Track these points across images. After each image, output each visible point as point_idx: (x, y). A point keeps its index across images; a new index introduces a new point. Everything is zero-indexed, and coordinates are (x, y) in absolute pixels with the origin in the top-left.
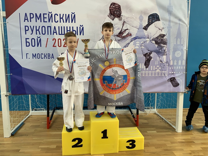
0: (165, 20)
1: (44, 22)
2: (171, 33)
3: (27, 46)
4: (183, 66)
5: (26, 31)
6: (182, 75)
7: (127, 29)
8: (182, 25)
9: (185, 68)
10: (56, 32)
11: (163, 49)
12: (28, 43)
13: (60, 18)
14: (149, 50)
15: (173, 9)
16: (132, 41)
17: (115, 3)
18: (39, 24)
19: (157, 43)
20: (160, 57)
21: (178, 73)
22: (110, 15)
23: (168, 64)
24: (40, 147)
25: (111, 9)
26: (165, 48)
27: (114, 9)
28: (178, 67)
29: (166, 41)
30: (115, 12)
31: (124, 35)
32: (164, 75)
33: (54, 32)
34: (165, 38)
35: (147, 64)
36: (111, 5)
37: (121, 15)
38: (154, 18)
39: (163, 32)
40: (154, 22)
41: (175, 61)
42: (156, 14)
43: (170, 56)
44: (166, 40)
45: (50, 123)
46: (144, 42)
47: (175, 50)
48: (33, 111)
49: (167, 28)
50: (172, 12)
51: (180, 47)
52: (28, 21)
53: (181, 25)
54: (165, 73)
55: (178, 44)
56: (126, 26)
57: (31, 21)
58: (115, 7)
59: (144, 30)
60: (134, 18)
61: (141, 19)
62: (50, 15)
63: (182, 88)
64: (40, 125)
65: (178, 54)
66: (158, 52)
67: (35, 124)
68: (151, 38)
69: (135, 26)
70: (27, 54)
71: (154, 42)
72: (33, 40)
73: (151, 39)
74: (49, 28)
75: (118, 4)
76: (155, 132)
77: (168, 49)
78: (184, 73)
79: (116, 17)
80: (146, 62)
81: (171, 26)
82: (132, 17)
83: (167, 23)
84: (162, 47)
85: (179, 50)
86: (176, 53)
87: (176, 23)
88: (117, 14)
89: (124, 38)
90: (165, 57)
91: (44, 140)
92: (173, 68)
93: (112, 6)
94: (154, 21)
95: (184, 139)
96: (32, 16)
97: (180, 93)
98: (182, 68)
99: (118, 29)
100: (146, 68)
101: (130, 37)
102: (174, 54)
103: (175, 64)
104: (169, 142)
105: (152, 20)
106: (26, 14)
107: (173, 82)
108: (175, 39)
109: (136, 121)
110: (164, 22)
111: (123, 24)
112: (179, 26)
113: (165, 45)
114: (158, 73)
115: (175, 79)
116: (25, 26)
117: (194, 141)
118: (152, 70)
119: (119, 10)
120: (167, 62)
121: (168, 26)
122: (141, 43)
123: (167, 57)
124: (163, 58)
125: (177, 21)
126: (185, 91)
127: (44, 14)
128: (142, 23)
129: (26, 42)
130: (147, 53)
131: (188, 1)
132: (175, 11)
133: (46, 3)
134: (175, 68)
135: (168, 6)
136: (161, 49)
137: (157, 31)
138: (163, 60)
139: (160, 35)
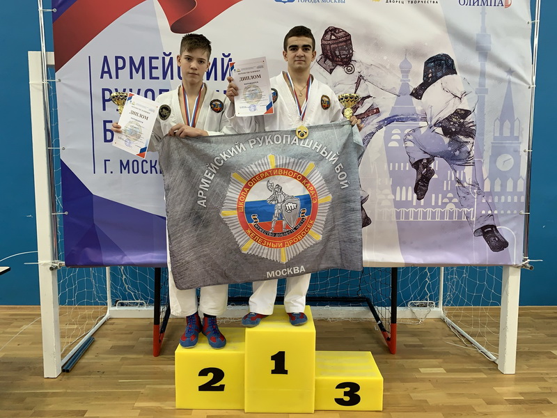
0: (469, 70)
1: (151, 78)
2: (486, 104)
3: (106, 140)
4: (519, 195)
5: (104, 101)
6: (515, 217)
7: (369, 97)
8: (515, 84)
9: (523, 199)
11: (463, 149)
14: (425, 153)
15: (490, 43)
16: (380, 127)
17: (336, 29)
18: (139, 83)
19: (447, 132)
20: (456, 171)
21: (505, 214)
22: (323, 59)
23: (479, 189)
24: (138, 404)
25: (326, 43)
26: (469, 147)
27: (333, 44)
28: (506, 199)
29: (474, 128)
30: (337, 53)
31: (360, 110)
32: (465, 219)
34: (469, 118)
35: (421, 190)
36: (326, 32)
37: (353, 59)
38: (440, 66)
39: (465, 105)
40: (441, 77)
41: (498, 182)
42: (446, 56)
43: (484, 169)
44: (471, 124)
45: (160, 341)
46: (414, 131)
47: (497, 151)
48: (116, 308)
49: (476, 93)
50: (490, 50)
51: (512, 143)
52: (111, 77)
53: (512, 86)
54: (469, 213)
55: (504, 135)
56: (366, 89)
57: (117, 77)
58: (337, 38)
59: (414, 100)
60: (388, 67)
61: (406, 71)
62: (167, 59)
63: (516, 254)
64: (134, 346)
65: (505, 163)
66: (451, 158)
67: (122, 343)
68: (431, 119)
69: (388, 87)
70: (105, 161)
71: (439, 130)
73: (433, 123)
75: (343, 31)
76: (441, 370)
77: (478, 150)
78: (520, 214)
79: (339, 65)
80: (417, 184)
81: (486, 87)
82: (382, 65)
83: (477, 79)
84: (462, 144)
85: (507, 152)
86: (500, 160)
87: (500, 80)
88: (343, 56)
90: (468, 170)
91: (147, 386)
92: (490, 201)
93: (328, 37)
94: (439, 74)
95: (521, 394)
96: (120, 64)
97: (511, 269)
98: (516, 200)
100: (419, 199)
101: (375, 116)
102: (495, 162)
103: (498, 188)
104: (481, 401)
105: (436, 72)
106: (105, 58)
107: (491, 236)
108: (498, 123)
109: (388, 339)
110: (468, 77)
111: (358, 84)
112: (509, 87)
113: (470, 140)
114: (451, 213)
115: (496, 229)
116: (104, 90)
117: (550, 399)
118: (433, 204)
119: (347, 45)
120: (475, 184)
121: (478, 87)
122: (406, 132)
123: (474, 171)
124: (464, 173)
125: (503, 74)
126: (524, 263)
127: (151, 58)
128: (409, 81)
130: (421, 160)
131: (533, 18)
132: (497, 48)
133: (156, 30)
134: (496, 199)
135: (478, 35)
136: (459, 148)
137: (447, 103)
138: (464, 177)
139: (456, 113)
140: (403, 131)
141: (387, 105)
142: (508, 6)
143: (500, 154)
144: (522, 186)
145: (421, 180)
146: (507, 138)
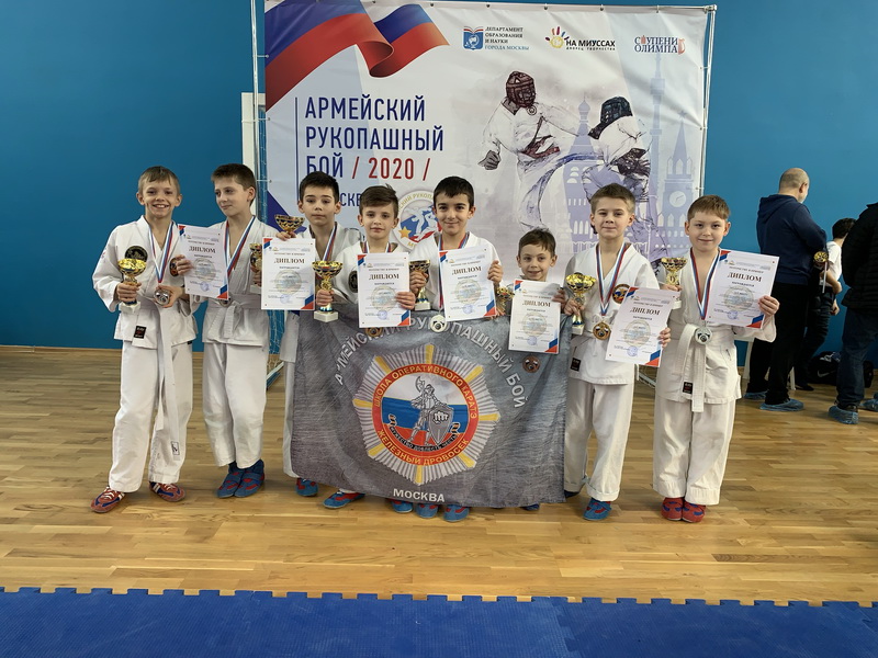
0: (644, 112)
1: (351, 117)
2: (660, 144)
5: (309, 138)
7: (550, 136)
8: (687, 125)
10: (378, 143)
11: (638, 186)
13: (389, 109)
15: (664, 87)
17: (520, 73)
18: (341, 122)
19: (622, 170)
21: (678, 248)
22: (508, 102)
23: (653, 224)
25: (510, 86)
26: (643, 184)
27: (517, 87)
29: (648, 166)
30: (521, 96)
31: (542, 149)
33: (373, 143)
34: (644, 158)
36: (511, 77)
37: (535, 101)
38: (616, 109)
39: (640, 145)
40: (617, 119)
41: (671, 217)
42: (623, 99)
43: (657, 205)
44: (646, 163)
46: (592, 168)
47: (670, 189)
50: (663, 93)
51: (684, 181)
52: (315, 117)
53: (685, 129)
54: (643, 246)
55: (677, 173)
56: (547, 129)
57: (321, 117)
58: (521, 82)
59: (592, 139)
61: (584, 112)
62: (366, 101)
65: (678, 199)
68: (608, 157)
69: (567, 127)
71: (615, 168)
72: (324, 161)
73: (609, 161)
74: (362, 132)
75: (527, 75)
79: (522, 107)
81: (660, 128)
82: (562, 107)
83: (651, 121)
85: (681, 190)
86: (673, 197)
87: (673, 122)
88: (526, 99)
89: (541, 157)
90: (642, 206)
92: (663, 235)
93: (513, 80)
94: (616, 116)
96: (324, 105)
99: (527, 135)
101: (554, 155)
102: (668, 198)
103: (671, 224)
105: (612, 114)
106: (310, 99)
108: (671, 161)
111: (539, 124)
112: (682, 128)
113: (644, 177)
116: (308, 128)
119: (530, 89)
120: (649, 219)
121: (652, 128)
123: (649, 207)
124: (639, 209)
125: (676, 117)
127: (351, 100)
128: (587, 122)
129: (309, 165)
131: (706, 65)
132: (671, 91)
133: (357, 74)
134: (669, 234)
135: (653, 79)
136: (634, 185)
137: (624, 142)
138: (639, 213)
139: (632, 152)
140: (581, 168)
141: (566, 144)
142: (681, 52)
143: (673, 191)
146: (680, 176)
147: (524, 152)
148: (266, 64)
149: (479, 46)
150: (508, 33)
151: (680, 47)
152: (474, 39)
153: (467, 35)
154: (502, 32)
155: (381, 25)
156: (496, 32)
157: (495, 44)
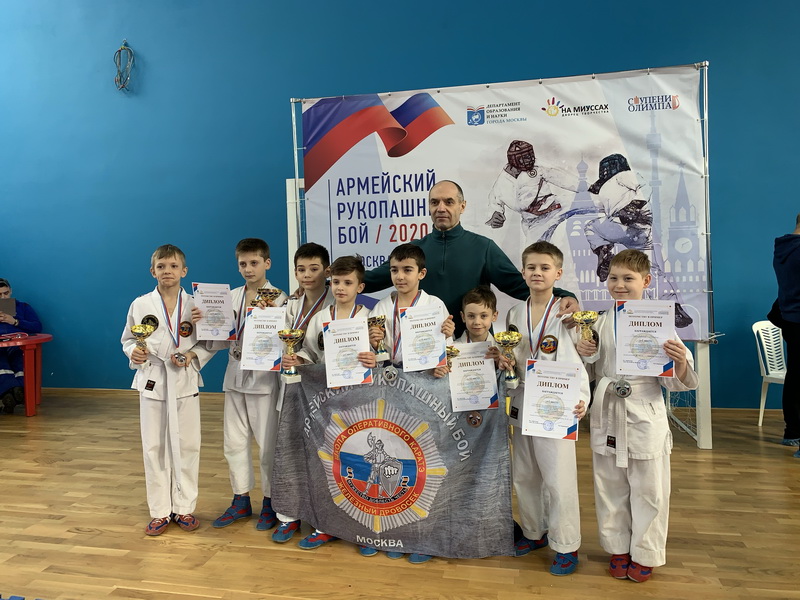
0: (642, 166)
1: (374, 192)
2: (660, 195)
3: (340, 242)
4: (701, 275)
5: (340, 212)
6: (698, 296)
7: (551, 195)
8: (687, 174)
9: (705, 278)
10: (397, 212)
11: (641, 235)
12: (343, 238)
13: (405, 183)
14: (605, 240)
15: (661, 141)
16: (562, 220)
17: (520, 142)
18: (365, 197)
19: (624, 221)
21: (688, 292)
22: (510, 167)
23: (660, 270)
25: (511, 154)
26: (647, 233)
27: (517, 154)
28: (688, 279)
29: (650, 216)
30: (521, 161)
31: (544, 207)
33: (392, 212)
34: (645, 208)
35: (603, 273)
36: (511, 145)
37: (535, 165)
38: (614, 165)
39: (640, 196)
40: (615, 174)
41: (678, 264)
42: (620, 157)
43: (662, 251)
44: (648, 213)
46: (594, 221)
47: (674, 236)
49: (650, 185)
50: (660, 147)
51: (688, 228)
52: (344, 194)
53: (685, 177)
54: (652, 292)
55: (681, 221)
56: (548, 189)
57: (349, 194)
58: (521, 149)
59: (592, 194)
61: (582, 170)
62: (385, 177)
63: (701, 330)
65: (684, 245)
66: (629, 244)
68: (609, 210)
69: (567, 185)
71: (617, 220)
72: (353, 230)
73: (611, 214)
74: (383, 204)
75: (526, 143)
78: (703, 292)
79: (523, 171)
80: (599, 268)
81: (660, 180)
82: (561, 168)
83: (650, 173)
85: (685, 236)
86: (678, 243)
87: (673, 173)
88: (526, 164)
89: (544, 214)
92: (671, 281)
93: (513, 149)
94: (614, 171)
96: (351, 185)
97: (699, 344)
98: (697, 279)
99: (529, 195)
100: (602, 281)
101: (557, 211)
102: (674, 245)
103: (678, 269)
105: (611, 170)
106: (340, 180)
108: (673, 210)
110: (641, 172)
111: (540, 185)
113: (647, 226)
115: (680, 307)
116: (339, 204)
119: (529, 154)
120: (655, 266)
121: (651, 180)
123: (654, 254)
125: (675, 167)
126: (710, 338)
127: (373, 178)
128: (586, 179)
129: (340, 235)
130: (602, 247)
131: (702, 116)
132: (668, 144)
133: (378, 156)
134: (678, 279)
135: (648, 135)
136: (638, 235)
137: (624, 195)
139: (632, 203)
141: (567, 201)
142: (675, 107)
143: (677, 238)
144: (703, 266)
145: (603, 264)
146: (684, 224)
147: (527, 211)
148: (304, 154)
149: (482, 122)
150: (507, 108)
151: (674, 103)
152: (477, 117)
153: (470, 114)
154: (501, 108)
155: (396, 114)
156: (495, 108)
157: (495, 119)
